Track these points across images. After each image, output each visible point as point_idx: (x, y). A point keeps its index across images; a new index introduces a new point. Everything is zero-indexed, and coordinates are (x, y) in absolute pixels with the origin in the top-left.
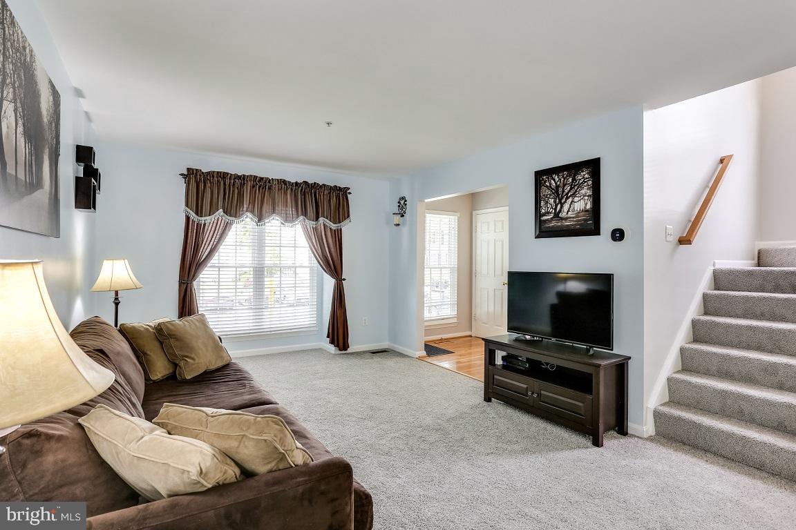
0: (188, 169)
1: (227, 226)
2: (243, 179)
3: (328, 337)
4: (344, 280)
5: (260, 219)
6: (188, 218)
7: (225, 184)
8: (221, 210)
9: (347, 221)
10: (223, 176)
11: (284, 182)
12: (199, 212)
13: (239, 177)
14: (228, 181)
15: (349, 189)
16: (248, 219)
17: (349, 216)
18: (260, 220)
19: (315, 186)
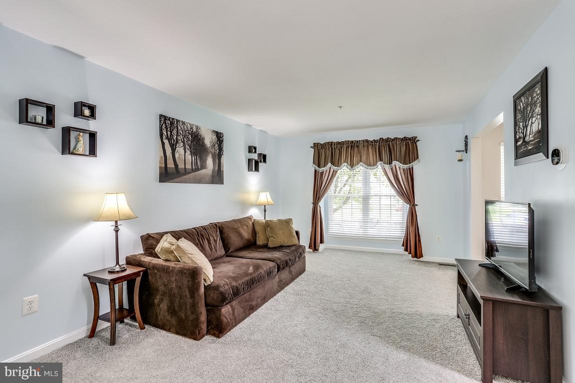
0: (314, 144)
1: (335, 172)
2: (340, 144)
3: (403, 245)
4: (417, 205)
5: (352, 165)
6: (315, 171)
7: (332, 149)
8: (330, 164)
9: (416, 161)
10: (331, 144)
11: (367, 141)
12: (319, 166)
13: (339, 143)
14: (333, 147)
15: (416, 137)
16: (345, 167)
17: (418, 158)
18: (352, 167)
19: (388, 140)
